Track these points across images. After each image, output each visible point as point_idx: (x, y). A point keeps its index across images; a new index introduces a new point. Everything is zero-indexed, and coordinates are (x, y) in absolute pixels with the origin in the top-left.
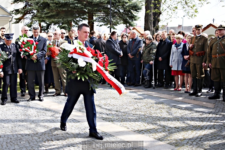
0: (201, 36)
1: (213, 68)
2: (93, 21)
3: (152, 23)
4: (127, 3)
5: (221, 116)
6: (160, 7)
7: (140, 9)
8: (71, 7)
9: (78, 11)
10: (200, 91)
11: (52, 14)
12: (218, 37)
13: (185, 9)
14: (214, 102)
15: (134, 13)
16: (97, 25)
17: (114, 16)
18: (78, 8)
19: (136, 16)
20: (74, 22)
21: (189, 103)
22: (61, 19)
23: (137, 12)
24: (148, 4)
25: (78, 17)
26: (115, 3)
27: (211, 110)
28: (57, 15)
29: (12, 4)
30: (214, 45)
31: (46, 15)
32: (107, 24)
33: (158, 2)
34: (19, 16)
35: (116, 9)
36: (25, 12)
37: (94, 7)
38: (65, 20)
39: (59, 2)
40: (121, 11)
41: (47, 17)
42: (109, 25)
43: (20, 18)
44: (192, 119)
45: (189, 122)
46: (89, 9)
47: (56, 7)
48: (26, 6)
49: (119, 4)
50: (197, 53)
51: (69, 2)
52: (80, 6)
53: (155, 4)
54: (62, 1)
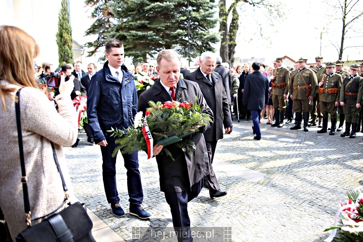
0: (282, 68)
1: (295, 100)
3: (228, 55)
4: (205, 35)
5: (304, 145)
8: (148, 40)
9: (155, 43)
10: (282, 122)
12: (299, 69)
14: (296, 132)
15: (212, 45)
17: (192, 49)
19: (214, 49)
20: (149, 54)
21: (273, 134)
22: (138, 51)
25: (154, 49)
27: (294, 140)
28: (135, 47)
30: (295, 77)
32: (186, 57)
35: (193, 41)
36: (98, 45)
37: (172, 39)
38: (142, 52)
39: (137, 35)
40: (198, 43)
42: (188, 58)
43: (93, 51)
44: (279, 149)
45: (276, 151)
46: (166, 42)
47: (134, 39)
48: (99, 39)
49: (197, 36)
50: (279, 85)
51: (147, 34)
53: (231, 36)
54: (140, 33)
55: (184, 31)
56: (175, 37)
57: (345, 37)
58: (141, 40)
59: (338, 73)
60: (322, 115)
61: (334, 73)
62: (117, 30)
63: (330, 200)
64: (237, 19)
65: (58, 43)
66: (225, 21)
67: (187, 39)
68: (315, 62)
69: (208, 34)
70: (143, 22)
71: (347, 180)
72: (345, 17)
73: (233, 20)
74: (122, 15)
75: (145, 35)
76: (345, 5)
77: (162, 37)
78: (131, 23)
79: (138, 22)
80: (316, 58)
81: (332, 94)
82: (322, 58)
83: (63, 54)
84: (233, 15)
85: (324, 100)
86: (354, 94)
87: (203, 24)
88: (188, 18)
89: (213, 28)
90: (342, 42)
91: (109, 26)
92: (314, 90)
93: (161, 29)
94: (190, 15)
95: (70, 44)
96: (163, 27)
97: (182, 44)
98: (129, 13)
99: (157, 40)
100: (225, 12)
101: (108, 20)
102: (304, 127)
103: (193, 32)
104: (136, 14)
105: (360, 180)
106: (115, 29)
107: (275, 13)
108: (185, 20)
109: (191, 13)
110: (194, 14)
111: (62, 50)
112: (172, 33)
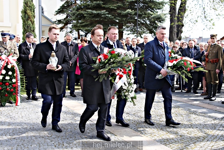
0: (215, 44)
2: (121, 30)
3: (176, 34)
4: (152, 15)
6: (183, 20)
7: (163, 20)
8: (102, 18)
11: (86, 23)
13: (204, 23)
15: (159, 24)
16: (125, 34)
18: (108, 18)
23: (161, 23)
24: (172, 18)
26: (142, 15)
28: (91, 24)
29: (55, 15)
31: (81, 25)
32: (134, 33)
33: (181, 16)
37: (123, 18)
39: (92, 13)
40: (147, 22)
41: (82, 26)
42: (136, 34)
47: (90, 17)
49: (144, 16)
51: (101, 13)
52: (110, 16)
53: (178, 18)
54: (95, 12)
55: (133, 11)
56: (126, 16)
58: (96, 18)
65: (22, 18)
66: (173, 5)
67: (136, 18)
69: (156, 14)
70: (98, 2)
73: (181, 4)
75: (99, 13)
77: (115, 16)
79: (94, 2)
83: (26, 28)
87: (152, 6)
89: (161, 9)
93: (113, 8)
95: (32, 19)
96: (115, 7)
101: (75, 2)
103: (141, 12)
111: (26, 24)
112: (123, 12)
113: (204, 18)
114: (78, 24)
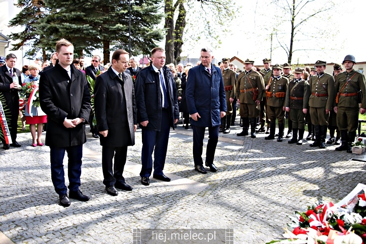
0: (228, 69)
2: (109, 50)
3: (174, 54)
4: (147, 31)
5: (250, 153)
6: (182, 36)
7: (162, 38)
8: (84, 34)
9: (92, 38)
10: (228, 127)
12: (246, 71)
13: (208, 40)
14: (243, 139)
15: (156, 42)
17: (133, 46)
20: (85, 50)
24: (169, 33)
25: (91, 45)
26: (135, 31)
27: (240, 147)
29: (9, 26)
30: (242, 80)
34: (18, 41)
35: (135, 37)
36: (25, 37)
37: (111, 34)
39: (71, 27)
40: (140, 39)
43: (19, 44)
46: (105, 36)
48: (26, 30)
49: (138, 32)
51: (83, 27)
52: (94, 32)
53: (177, 34)
54: (74, 26)
55: (125, 26)
56: (115, 32)
57: (294, 39)
58: (76, 34)
59: (286, 76)
60: (269, 120)
61: (281, 77)
62: (48, 22)
63: (273, 212)
64: (183, 15)
66: (170, 17)
67: (128, 34)
68: (263, 64)
69: (152, 30)
70: (79, 13)
71: (292, 189)
72: (293, 19)
73: (180, 16)
74: (54, 4)
75: (80, 28)
76: (294, 7)
77: (100, 31)
78: (65, 14)
79: (73, 13)
80: (264, 61)
81: (279, 98)
82: (270, 60)
84: (180, 11)
85: (271, 105)
86: (299, 99)
87: (147, 19)
88: (129, 12)
89: (157, 23)
90: (291, 44)
91: (40, 16)
92: (261, 94)
93: (99, 22)
94: (132, 9)
96: (101, 20)
97: (122, 40)
98: (62, 3)
99: (94, 35)
100: (170, 8)
101: (39, 9)
102: (252, 133)
103: (134, 27)
104: (70, 5)
105: (304, 189)
106: (45, 20)
107: (224, 11)
108: (126, 14)
109: (133, 6)
110: (136, 8)
112: (111, 27)
113: (208, 34)
114: (51, 42)
